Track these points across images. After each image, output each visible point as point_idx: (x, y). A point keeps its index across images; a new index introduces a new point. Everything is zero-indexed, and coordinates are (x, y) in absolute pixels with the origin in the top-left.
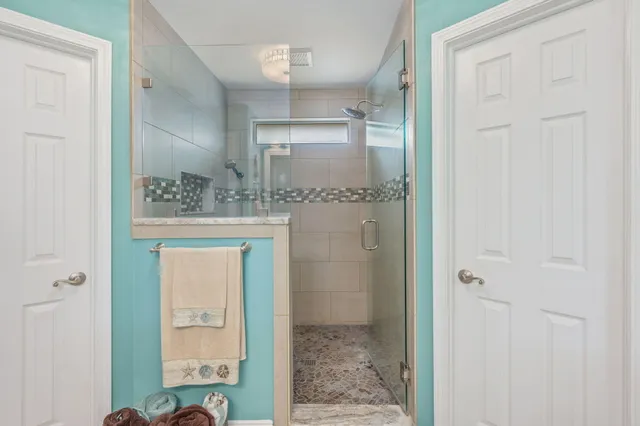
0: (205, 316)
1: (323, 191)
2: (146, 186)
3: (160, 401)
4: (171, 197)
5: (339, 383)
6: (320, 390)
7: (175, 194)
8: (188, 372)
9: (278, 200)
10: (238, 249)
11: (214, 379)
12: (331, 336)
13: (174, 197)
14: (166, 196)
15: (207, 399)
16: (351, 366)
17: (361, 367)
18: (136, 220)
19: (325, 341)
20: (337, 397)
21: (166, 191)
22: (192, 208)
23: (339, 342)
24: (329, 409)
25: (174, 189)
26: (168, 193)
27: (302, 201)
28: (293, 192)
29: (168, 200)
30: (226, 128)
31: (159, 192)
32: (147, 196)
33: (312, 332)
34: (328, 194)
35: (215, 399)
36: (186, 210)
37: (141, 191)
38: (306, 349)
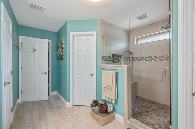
0: (108, 86)
1: (160, 57)
2: (102, 58)
3: (102, 101)
4: (109, 60)
5: (153, 121)
6: (145, 119)
7: (110, 59)
8: (106, 97)
9: (143, 60)
10: (114, 72)
11: (110, 101)
12: (161, 107)
13: (110, 60)
14: (108, 60)
15: (109, 104)
16: (162, 119)
17: (166, 121)
18: (100, 65)
19: (157, 108)
20: (149, 124)
21: (108, 58)
22: (118, 62)
23: (163, 111)
24: (141, 124)
25: (110, 58)
26: (108, 59)
27: (152, 60)
28: (148, 57)
29: (108, 61)
30: (128, 41)
31: (106, 59)
32: (103, 60)
33: (154, 104)
34: (162, 58)
35: (111, 105)
36: (116, 63)
37: (101, 59)
38: (148, 108)
